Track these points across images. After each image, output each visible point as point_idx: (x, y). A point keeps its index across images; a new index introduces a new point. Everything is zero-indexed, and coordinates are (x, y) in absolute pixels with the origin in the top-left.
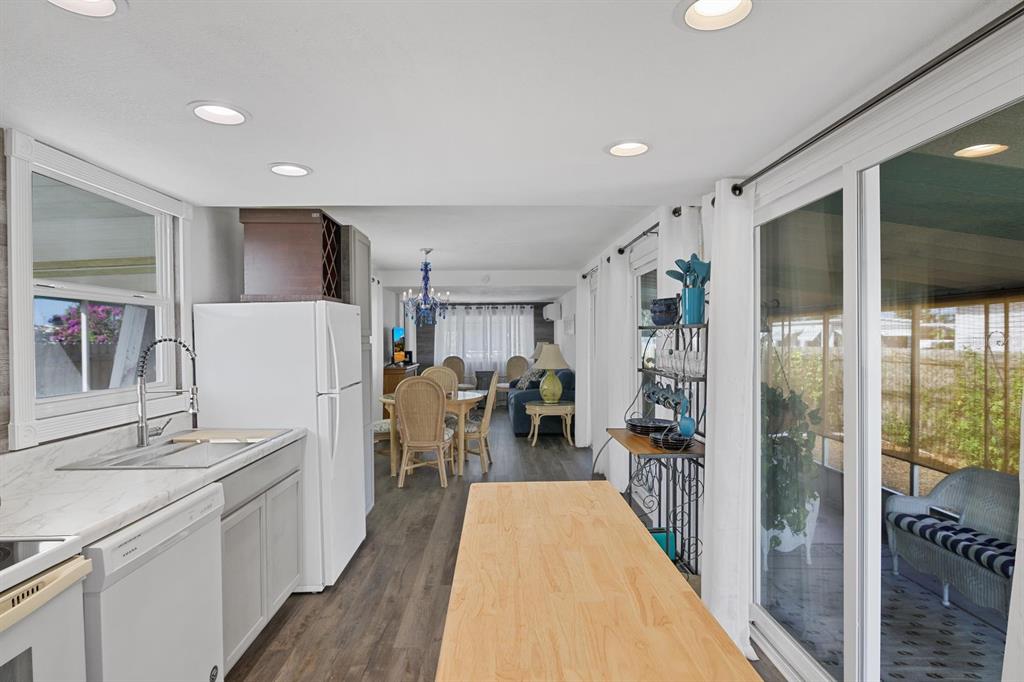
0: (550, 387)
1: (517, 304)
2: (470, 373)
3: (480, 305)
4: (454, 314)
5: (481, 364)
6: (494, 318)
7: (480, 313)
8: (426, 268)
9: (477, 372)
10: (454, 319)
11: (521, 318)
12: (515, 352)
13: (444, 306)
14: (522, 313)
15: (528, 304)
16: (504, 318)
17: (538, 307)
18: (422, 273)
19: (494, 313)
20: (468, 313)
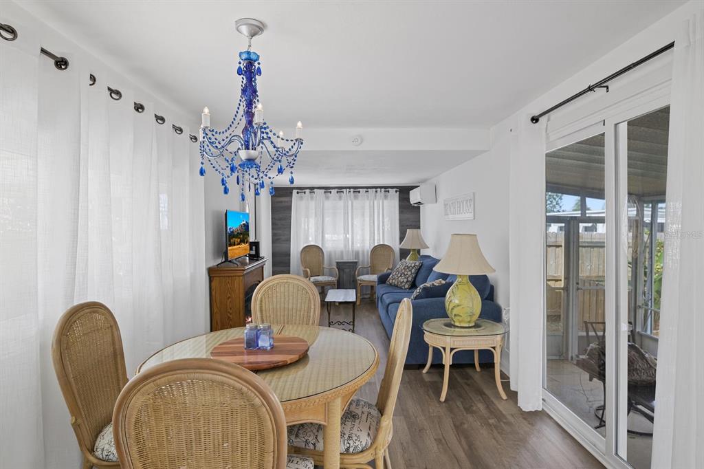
0: (463, 301)
1: (381, 187)
2: (330, 264)
3: (340, 189)
4: (312, 198)
5: (342, 252)
6: (355, 202)
7: (340, 198)
8: (250, 70)
9: (337, 263)
10: (312, 204)
11: (385, 202)
12: (379, 240)
13: (301, 189)
14: (386, 197)
15: (392, 187)
16: (367, 203)
17: (404, 191)
18: (240, 81)
19: (356, 198)
20: (327, 198)
